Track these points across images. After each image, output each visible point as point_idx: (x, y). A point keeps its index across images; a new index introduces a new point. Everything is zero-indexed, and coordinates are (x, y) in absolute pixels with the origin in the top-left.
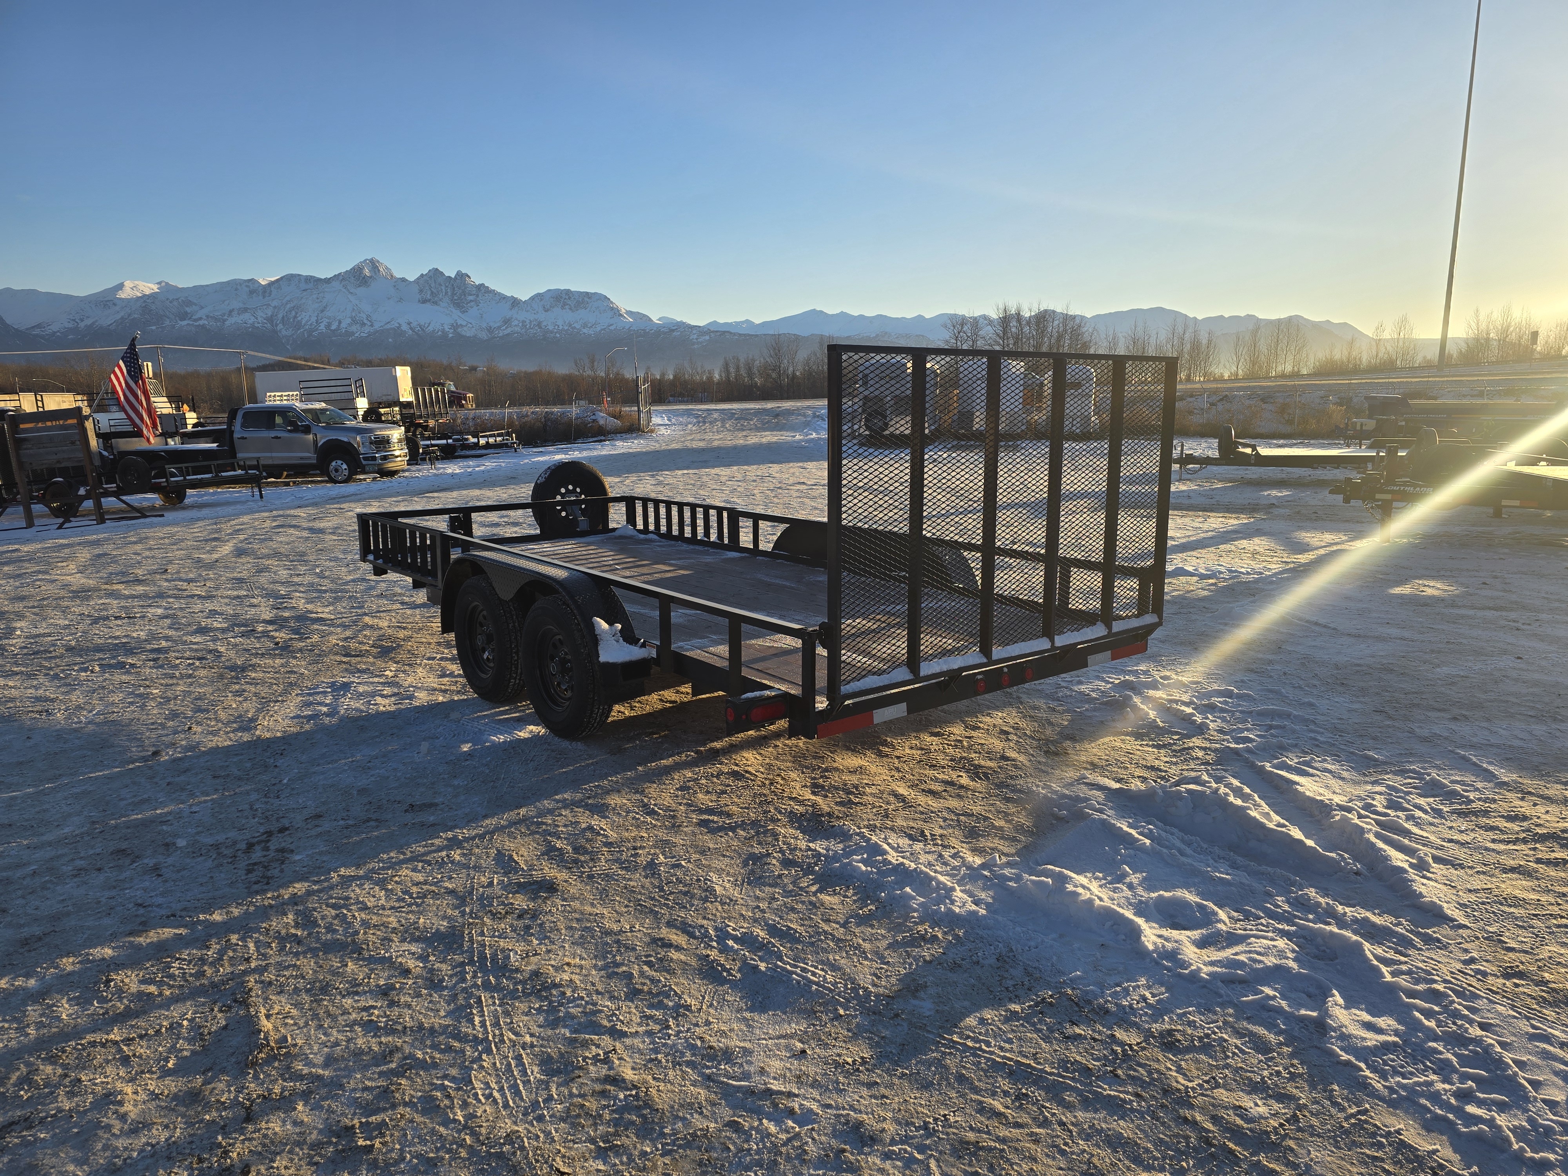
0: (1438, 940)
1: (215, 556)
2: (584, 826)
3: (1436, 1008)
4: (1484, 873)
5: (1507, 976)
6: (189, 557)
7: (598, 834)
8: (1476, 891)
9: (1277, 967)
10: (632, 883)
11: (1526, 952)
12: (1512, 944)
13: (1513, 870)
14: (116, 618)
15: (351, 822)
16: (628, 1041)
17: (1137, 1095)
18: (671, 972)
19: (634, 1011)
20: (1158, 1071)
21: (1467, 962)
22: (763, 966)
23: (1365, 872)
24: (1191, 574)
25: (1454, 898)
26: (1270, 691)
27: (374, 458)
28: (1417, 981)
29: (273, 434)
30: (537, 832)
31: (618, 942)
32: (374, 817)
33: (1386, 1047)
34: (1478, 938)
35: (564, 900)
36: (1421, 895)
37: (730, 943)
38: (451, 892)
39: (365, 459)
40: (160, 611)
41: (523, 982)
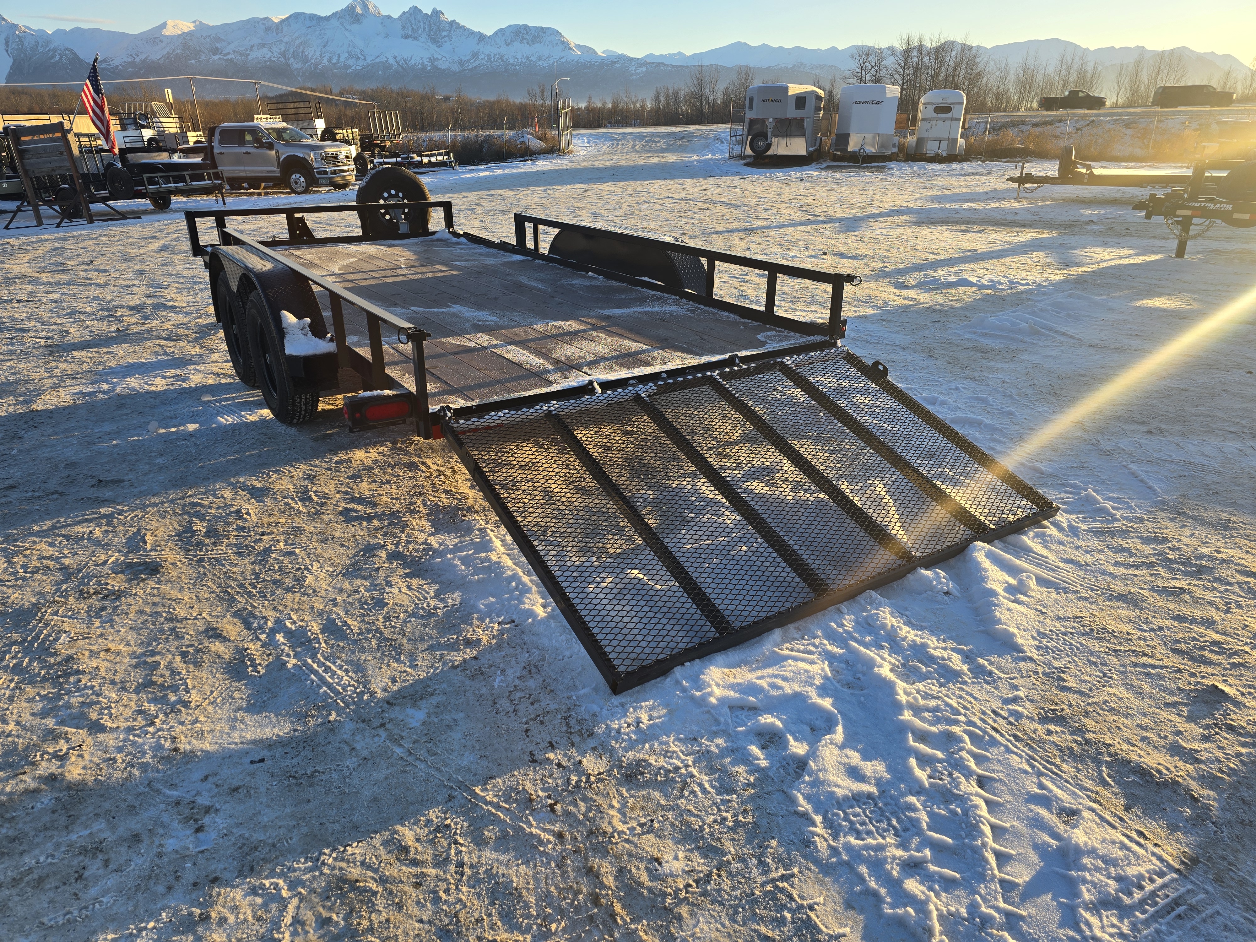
0: (990, 673)
1: (141, 251)
2: (233, 509)
3: (940, 755)
4: (1085, 599)
5: (1044, 720)
6: (120, 252)
7: (241, 517)
8: (1066, 619)
9: (797, 696)
10: (234, 569)
11: (1081, 693)
12: (1072, 683)
13: (1121, 597)
14: (18, 301)
15: (37, 494)
16: (101, 737)
17: (560, 836)
18: (198, 664)
19: (132, 704)
20: (599, 809)
21: (1006, 701)
22: (291, 663)
23: (956, 592)
24: (972, 285)
25: (1037, 625)
26: (978, 399)
27: (325, 173)
28: (937, 721)
29: (244, 150)
30: (188, 513)
31: (173, 630)
32: (60, 490)
33: (858, 798)
34: (1036, 673)
35: (159, 582)
36: (999, 622)
37: (280, 637)
38: (64, 569)
39: (319, 173)
40: (55, 296)
41: (51, 667)
